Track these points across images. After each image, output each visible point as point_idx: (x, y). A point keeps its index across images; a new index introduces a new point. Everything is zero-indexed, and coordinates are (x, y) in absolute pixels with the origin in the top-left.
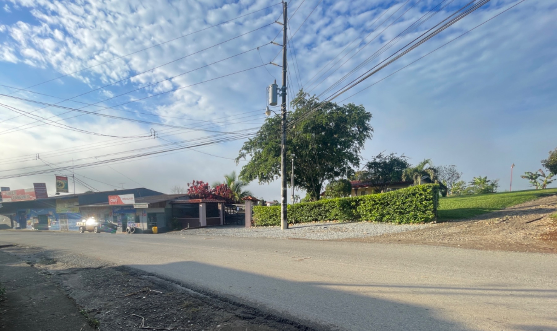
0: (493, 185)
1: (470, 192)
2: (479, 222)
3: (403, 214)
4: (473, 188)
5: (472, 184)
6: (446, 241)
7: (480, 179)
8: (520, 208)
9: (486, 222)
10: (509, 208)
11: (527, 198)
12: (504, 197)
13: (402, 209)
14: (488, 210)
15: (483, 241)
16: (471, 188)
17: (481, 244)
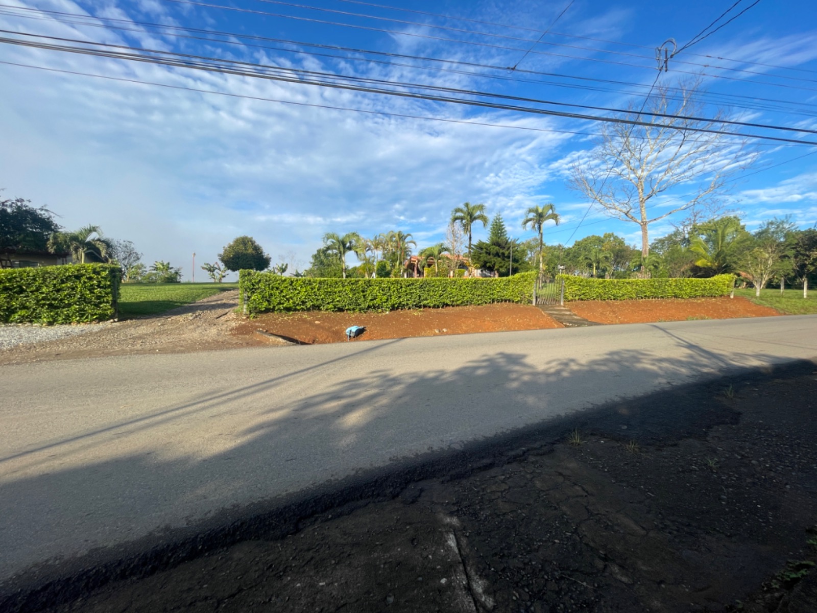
0: (176, 273)
1: (152, 279)
2: (172, 318)
3: (57, 307)
4: (156, 274)
5: (154, 270)
6: (138, 347)
7: (163, 265)
8: (208, 302)
9: (180, 318)
10: (199, 301)
11: (213, 291)
12: (191, 289)
13: (55, 299)
14: (179, 304)
15: (182, 342)
16: (154, 274)
17: (182, 346)
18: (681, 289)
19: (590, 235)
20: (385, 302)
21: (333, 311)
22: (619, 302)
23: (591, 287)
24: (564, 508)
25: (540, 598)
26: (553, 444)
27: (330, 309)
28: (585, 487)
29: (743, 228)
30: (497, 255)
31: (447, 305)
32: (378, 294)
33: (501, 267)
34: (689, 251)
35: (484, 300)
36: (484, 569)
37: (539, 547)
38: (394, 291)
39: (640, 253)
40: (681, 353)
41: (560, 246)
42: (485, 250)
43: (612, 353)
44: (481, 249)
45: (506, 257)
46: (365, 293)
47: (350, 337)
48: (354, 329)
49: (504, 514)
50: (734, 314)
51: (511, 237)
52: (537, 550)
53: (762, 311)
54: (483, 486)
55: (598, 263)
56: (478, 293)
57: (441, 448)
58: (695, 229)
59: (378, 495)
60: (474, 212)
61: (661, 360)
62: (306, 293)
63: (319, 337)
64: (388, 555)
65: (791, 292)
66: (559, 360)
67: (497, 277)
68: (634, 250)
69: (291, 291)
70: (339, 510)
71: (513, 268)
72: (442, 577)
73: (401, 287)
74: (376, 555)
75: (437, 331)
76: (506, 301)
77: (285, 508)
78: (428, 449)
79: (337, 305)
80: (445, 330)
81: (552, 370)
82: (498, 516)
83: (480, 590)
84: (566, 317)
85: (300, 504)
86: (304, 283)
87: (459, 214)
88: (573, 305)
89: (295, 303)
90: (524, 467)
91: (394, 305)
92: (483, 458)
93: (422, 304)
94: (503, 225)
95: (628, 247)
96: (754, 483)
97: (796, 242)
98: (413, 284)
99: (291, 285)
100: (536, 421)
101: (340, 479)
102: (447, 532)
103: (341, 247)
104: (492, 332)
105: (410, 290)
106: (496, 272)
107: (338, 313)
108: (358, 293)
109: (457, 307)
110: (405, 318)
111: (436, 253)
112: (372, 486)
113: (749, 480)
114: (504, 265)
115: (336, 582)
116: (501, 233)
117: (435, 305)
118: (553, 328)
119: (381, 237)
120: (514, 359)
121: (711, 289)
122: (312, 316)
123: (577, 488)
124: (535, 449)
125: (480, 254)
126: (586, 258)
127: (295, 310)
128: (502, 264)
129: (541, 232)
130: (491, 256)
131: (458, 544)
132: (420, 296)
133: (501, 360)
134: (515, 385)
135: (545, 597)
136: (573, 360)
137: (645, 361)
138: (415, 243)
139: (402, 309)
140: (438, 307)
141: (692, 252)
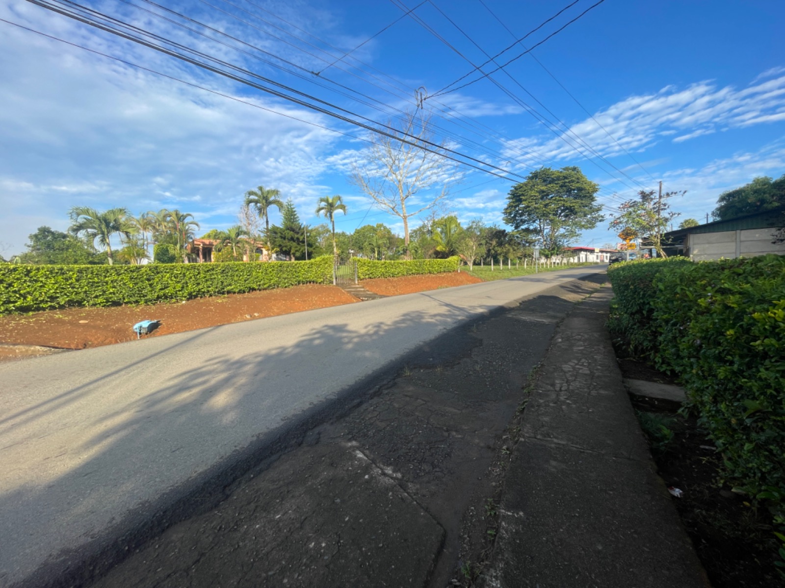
18: (432, 267)
19: (366, 225)
20: (179, 291)
21: (104, 306)
22: (396, 279)
23: (377, 267)
24: (417, 414)
25: (424, 462)
26: (394, 379)
27: (99, 304)
28: (423, 398)
29: (459, 224)
30: (292, 239)
31: (254, 289)
32: (170, 282)
33: (296, 251)
34: (432, 239)
35: (290, 282)
36: (387, 461)
37: (412, 438)
38: (191, 278)
39: (403, 241)
40: (444, 310)
41: (343, 233)
42: (279, 234)
43: (404, 315)
44: (276, 233)
45: (301, 242)
46: (151, 282)
47: (140, 334)
48: (146, 324)
49: (384, 429)
50: (462, 283)
51: (305, 223)
52: (412, 440)
53: (475, 280)
54: (362, 417)
55: (379, 248)
56: (285, 276)
57: (320, 401)
58: (434, 224)
59: (286, 448)
60: (269, 196)
61: (435, 315)
62: (57, 285)
63: (93, 339)
64: (320, 479)
65: (486, 267)
66: (372, 324)
67: (293, 260)
68: (398, 238)
69: (28, 283)
70: (258, 469)
71: (308, 252)
72: (365, 476)
73: (199, 273)
74: (310, 483)
75: (248, 317)
76: (310, 282)
77: (205, 483)
78: (310, 404)
79: (111, 298)
80: (256, 314)
81: (371, 332)
82: (381, 431)
83: (390, 472)
84: (362, 293)
85: (219, 476)
86: (51, 272)
87: (252, 197)
88: (364, 283)
89: (37, 300)
90: (382, 398)
91: (192, 293)
92: (353, 400)
93: (225, 290)
94: (295, 211)
95: (394, 235)
96: (497, 373)
97: (485, 235)
98: (213, 269)
99: (27, 275)
100: (378, 367)
101: (245, 447)
102: (354, 451)
103: (103, 226)
104: (303, 311)
105: (211, 275)
106: (292, 256)
107: (113, 308)
108: (142, 281)
109: (264, 291)
110: (207, 307)
111: (233, 236)
112: (278, 442)
113: (495, 373)
114: (300, 249)
115: (289, 510)
116: (294, 218)
117: (240, 290)
118: (353, 302)
119: (150, 215)
120: (340, 329)
121: (448, 266)
122: (70, 314)
123: (419, 400)
124: (385, 385)
125: (275, 238)
126: (370, 244)
127: (38, 309)
128: (297, 249)
129: (333, 220)
130: (287, 241)
131: (365, 455)
132: (222, 282)
133: (328, 331)
134: (350, 346)
135: (426, 460)
136: (382, 323)
137: (426, 317)
138: (197, 225)
139: (201, 297)
140: (244, 292)
141: (434, 240)
